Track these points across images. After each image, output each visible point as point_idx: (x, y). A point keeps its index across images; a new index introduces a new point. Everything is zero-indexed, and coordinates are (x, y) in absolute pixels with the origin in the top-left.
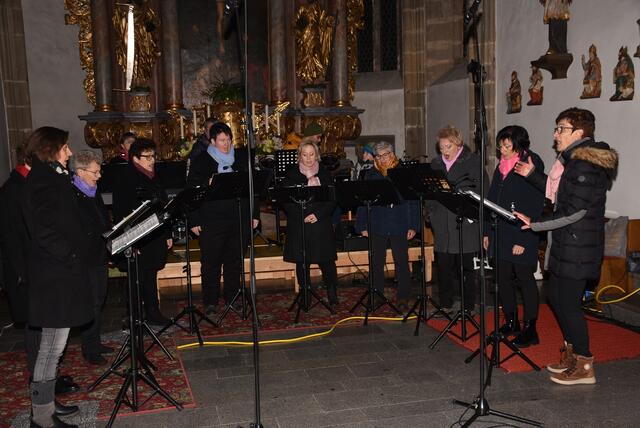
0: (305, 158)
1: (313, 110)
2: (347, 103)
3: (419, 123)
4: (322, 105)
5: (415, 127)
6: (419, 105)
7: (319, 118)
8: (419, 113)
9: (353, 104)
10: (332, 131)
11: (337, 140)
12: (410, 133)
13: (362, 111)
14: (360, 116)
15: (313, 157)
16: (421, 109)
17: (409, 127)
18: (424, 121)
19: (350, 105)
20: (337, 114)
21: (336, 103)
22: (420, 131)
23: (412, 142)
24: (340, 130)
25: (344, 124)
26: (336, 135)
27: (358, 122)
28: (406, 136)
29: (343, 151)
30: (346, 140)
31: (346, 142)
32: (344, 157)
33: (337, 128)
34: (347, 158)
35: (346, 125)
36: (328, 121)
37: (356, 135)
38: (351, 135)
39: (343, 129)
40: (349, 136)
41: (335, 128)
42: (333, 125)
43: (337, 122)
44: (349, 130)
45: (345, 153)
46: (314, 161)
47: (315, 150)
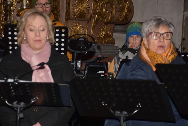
0: (31, 35)
24: (109, 13)
25: (114, 7)
26: (105, 18)
27: (130, 5)
28: (184, 24)
29: (112, 37)
30: (116, 25)
31: (116, 27)
32: (113, 43)
33: (106, 10)
34: (115, 45)
35: (116, 8)
36: (97, 2)
37: (126, 20)
38: (121, 19)
39: (112, 12)
40: (118, 20)
41: (104, 10)
42: (102, 7)
43: (107, 3)
44: (119, 13)
45: (114, 40)
46: (43, 41)
47: (48, 24)
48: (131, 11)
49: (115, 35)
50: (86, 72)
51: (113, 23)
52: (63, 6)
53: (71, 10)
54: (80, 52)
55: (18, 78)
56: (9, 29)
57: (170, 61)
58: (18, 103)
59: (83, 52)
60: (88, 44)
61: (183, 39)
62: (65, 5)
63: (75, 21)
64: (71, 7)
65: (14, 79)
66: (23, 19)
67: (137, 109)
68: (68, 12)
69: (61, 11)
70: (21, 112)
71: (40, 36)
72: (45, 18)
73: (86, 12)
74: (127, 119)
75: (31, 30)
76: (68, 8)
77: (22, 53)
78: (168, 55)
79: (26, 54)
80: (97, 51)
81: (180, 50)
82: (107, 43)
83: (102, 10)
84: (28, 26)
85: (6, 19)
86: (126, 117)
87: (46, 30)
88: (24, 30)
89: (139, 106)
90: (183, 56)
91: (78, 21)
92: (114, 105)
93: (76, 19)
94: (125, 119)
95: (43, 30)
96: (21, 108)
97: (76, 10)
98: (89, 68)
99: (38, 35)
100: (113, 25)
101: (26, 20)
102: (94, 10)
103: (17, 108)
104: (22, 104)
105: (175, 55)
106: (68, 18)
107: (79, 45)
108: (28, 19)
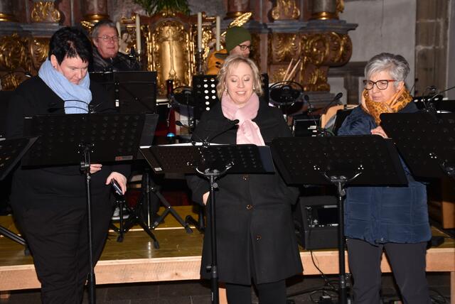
0: (233, 86)
1: (283, 25)
2: (333, 15)
3: (437, 43)
4: (298, 18)
5: (430, 48)
6: (437, 16)
7: (292, 35)
8: (438, 27)
9: (342, 17)
10: (311, 55)
11: (319, 66)
12: (422, 57)
13: (353, 27)
14: (351, 33)
15: (249, 85)
16: (441, 22)
17: (421, 48)
18: (445, 39)
19: (337, 18)
20: (317, 31)
21: (318, 15)
22: (439, 55)
23: (426, 69)
24: (321, 52)
25: (327, 45)
26: (317, 60)
27: (348, 41)
28: (417, 60)
29: (326, 83)
30: (331, 67)
31: (331, 69)
32: (328, 90)
33: (317, 49)
34: (331, 92)
35: (330, 46)
36: (305, 41)
37: (343, 60)
38: (336, 60)
39: (325, 52)
40: (333, 61)
41: (315, 50)
42: (312, 45)
43: (318, 41)
44: (334, 52)
45: (329, 86)
46: (249, 92)
47: (253, 72)
48: (348, 48)
49: (330, 80)
50: (294, 128)
51: (326, 65)
52: (263, 48)
53: (274, 53)
54: (285, 104)
55: (207, 141)
56: (205, 81)
57: (396, 109)
58: (211, 171)
59: (288, 103)
60: (295, 94)
61: (416, 80)
62: (266, 48)
63: (279, 66)
64: (274, 49)
65: (203, 141)
66: (224, 68)
67: (359, 171)
68: (270, 56)
69: (261, 55)
70: (215, 181)
71: (244, 87)
72: (250, 64)
73: (293, 54)
74: (346, 186)
75: (233, 81)
76: (270, 50)
77: (224, 109)
78: (393, 103)
79: (228, 109)
80: (305, 101)
81: (412, 94)
82: (321, 90)
83: (313, 50)
84: (230, 76)
85: (197, 70)
86: (345, 182)
87: (251, 79)
88: (225, 80)
89: (361, 168)
90: (416, 101)
91: (283, 66)
92: (329, 168)
93: (280, 63)
94: (343, 185)
95: (248, 80)
96: (214, 176)
97: (280, 52)
98: (297, 123)
99: (241, 86)
100: (326, 68)
101: (227, 68)
102: (302, 50)
103: (210, 176)
104: (215, 171)
105: (404, 102)
106: (270, 63)
107: (284, 95)
108: (230, 67)
